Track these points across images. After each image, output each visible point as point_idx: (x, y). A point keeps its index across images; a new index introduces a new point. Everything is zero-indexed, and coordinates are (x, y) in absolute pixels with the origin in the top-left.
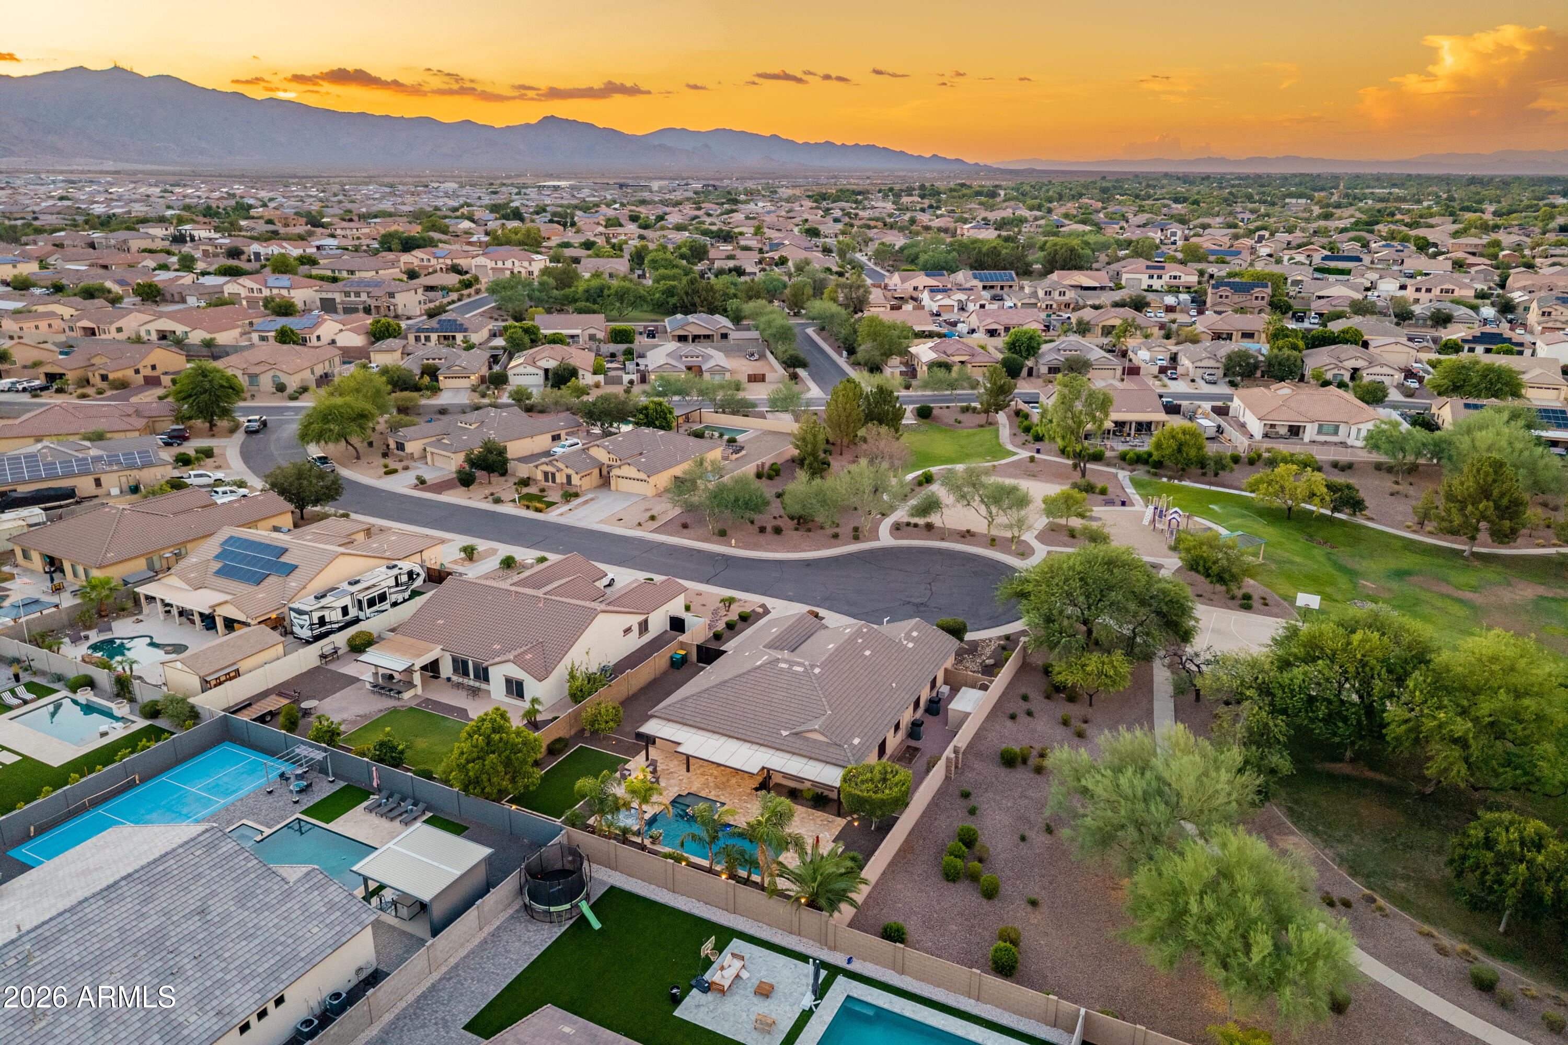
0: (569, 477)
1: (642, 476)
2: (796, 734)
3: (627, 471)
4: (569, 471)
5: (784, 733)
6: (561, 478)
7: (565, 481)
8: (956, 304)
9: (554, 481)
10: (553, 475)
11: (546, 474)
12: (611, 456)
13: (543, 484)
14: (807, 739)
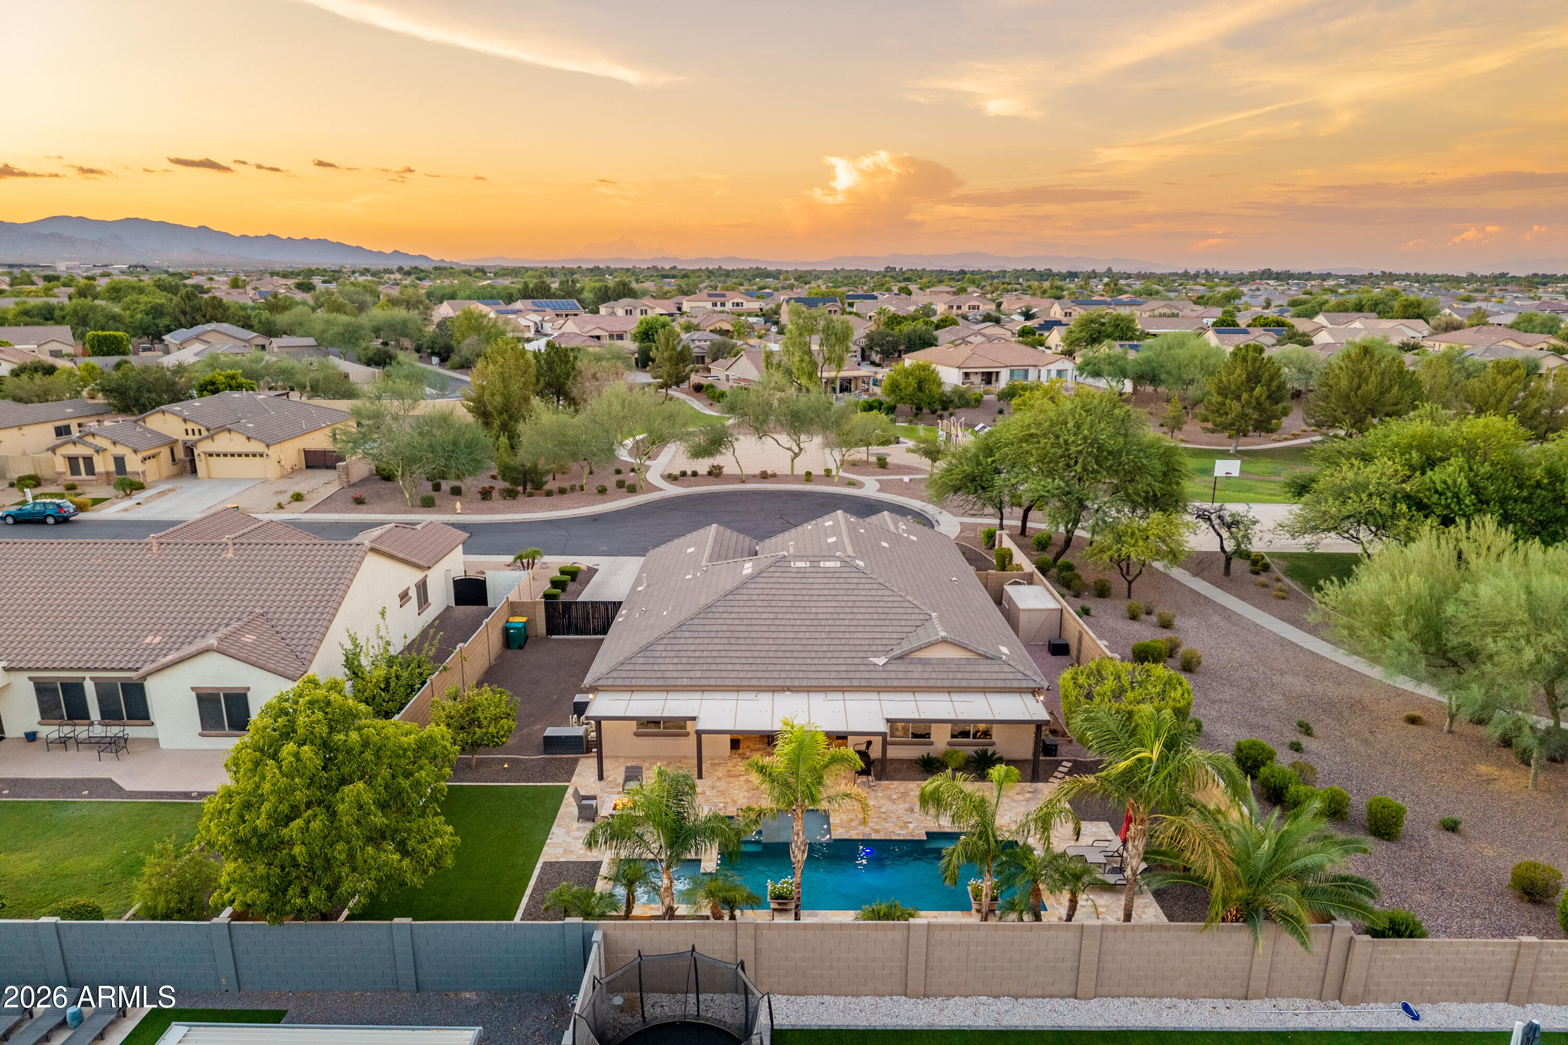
0: (120, 462)
1: (256, 446)
2: (901, 657)
3: (223, 442)
4: (119, 450)
5: (881, 661)
6: (103, 464)
7: (112, 468)
8: (532, 324)
9: (90, 470)
10: (88, 460)
11: (72, 461)
12: (190, 426)
13: (70, 478)
14: (926, 662)
